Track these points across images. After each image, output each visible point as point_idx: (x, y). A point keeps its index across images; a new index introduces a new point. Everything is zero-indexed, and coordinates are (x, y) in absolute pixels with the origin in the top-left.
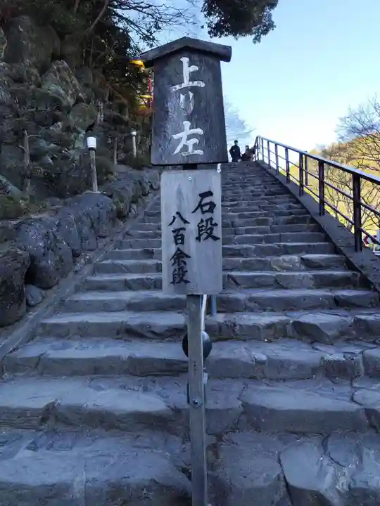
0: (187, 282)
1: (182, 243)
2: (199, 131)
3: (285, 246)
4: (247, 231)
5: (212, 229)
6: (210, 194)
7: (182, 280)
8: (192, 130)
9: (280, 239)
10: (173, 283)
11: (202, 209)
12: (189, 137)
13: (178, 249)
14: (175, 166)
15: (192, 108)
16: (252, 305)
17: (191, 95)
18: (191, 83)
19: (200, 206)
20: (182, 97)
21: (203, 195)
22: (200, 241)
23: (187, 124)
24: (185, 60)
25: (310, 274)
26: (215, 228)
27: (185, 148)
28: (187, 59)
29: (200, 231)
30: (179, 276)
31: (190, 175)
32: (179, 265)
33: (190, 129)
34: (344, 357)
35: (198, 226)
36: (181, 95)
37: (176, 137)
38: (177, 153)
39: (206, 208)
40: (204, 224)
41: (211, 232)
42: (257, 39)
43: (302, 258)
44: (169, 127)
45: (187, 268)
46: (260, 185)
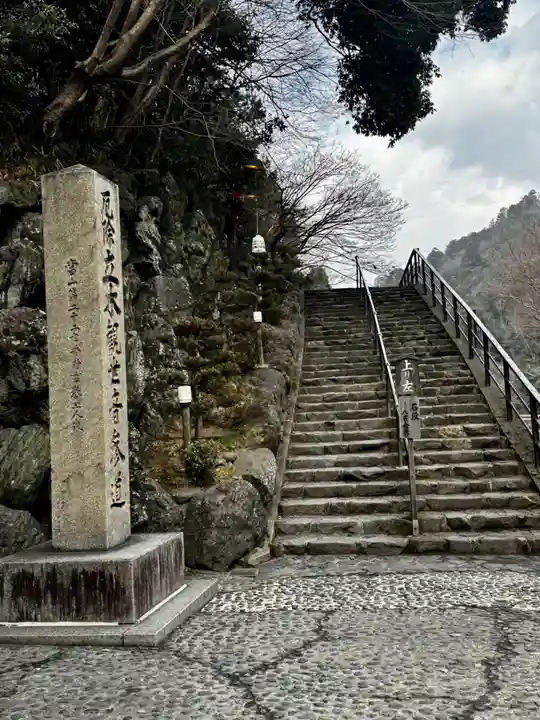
3: (450, 417)
16: (425, 460)
25: (469, 440)
43: (464, 427)
46: (423, 338)
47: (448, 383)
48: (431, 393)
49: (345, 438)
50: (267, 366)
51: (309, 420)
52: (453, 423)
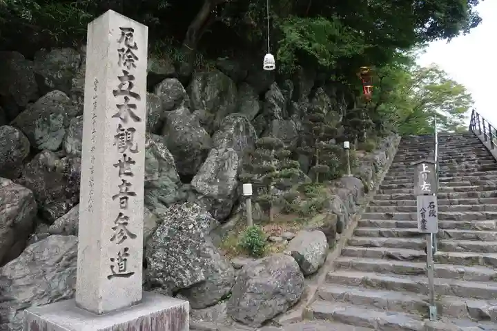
0: (426, 229)
1: (424, 217)
2: (429, 185)
4: (460, 202)
9: (484, 209)
11: (431, 207)
12: (426, 186)
14: (421, 195)
17: (426, 174)
18: (426, 171)
21: (431, 203)
22: (430, 217)
23: (425, 182)
24: (424, 165)
27: (424, 189)
29: (430, 214)
30: (423, 227)
31: (426, 197)
33: (426, 184)
35: (429, 212)
36: (423, 174)
37: (421, 186)
38: (422, 191)
41: (434, 214)
44: (419, 183)
45: (426, 225)
46: (474, 160)
47: (490, 189)
48: (474, 195)
49: (398, 226)
50: (352, 175)
51: (376, 211)
52: (488, 219)
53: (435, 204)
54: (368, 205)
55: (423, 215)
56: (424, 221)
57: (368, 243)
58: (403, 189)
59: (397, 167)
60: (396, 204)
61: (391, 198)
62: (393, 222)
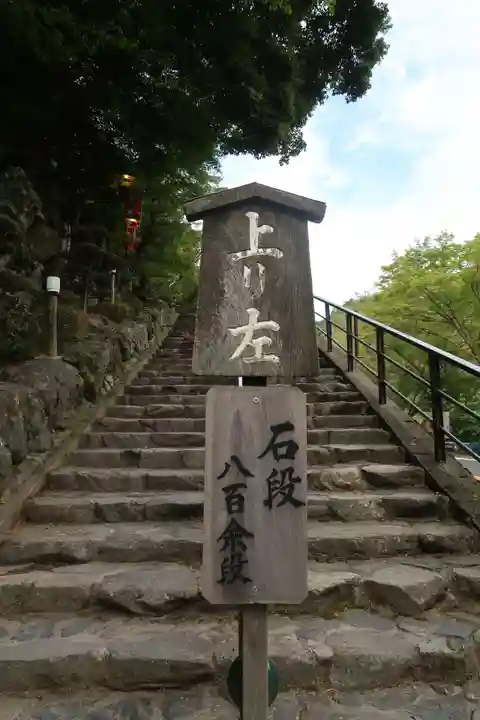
0: (247, 580)
1: (241, 510)
2: (273, 325)
3: (336, 450)
5: (291, 487)
6: (288, 427)
7: (236, 576)
8: (261, 324)
9: (329, 438)
10: (222, 581)
11: (275, 453)
12: (256, 334)
13: (233, 521)
15: (262, 289)
17: (261, 269)
18: (261, 250)
19: (272, 447)
20: (247, 271)
21: (278, 429)
22: (270, 507)
23: (253, 313)
24: (253, 216)
25: (378, 498)
26: (296, 485)
27: (249, 350)
28: (256, 215)
29: (270, 491)
30: (232, 569)
31: (256, 394)
32: (233, 549)
33: (259, 321)
34: (449, 645)
35: (268, 480)
36: (245, 268)
37: (234, 332)
38: (236, 359)
39: (283, 451)
40: (279, 477)
41: (290, 493)
42: (284, 161)
43: (363, 471)
45: (248, 554)
49: (149, 484)
50: (60, 357)
51: (104, 445)
53: (300, 435)
54: (88, 429)
55: (234, 497)
56: (235, 536)
57: (50, 549)
58: (173, 397)
59: (165, 356)
60: (153, 427)
61: (146, 414)
62: (136, 473)
